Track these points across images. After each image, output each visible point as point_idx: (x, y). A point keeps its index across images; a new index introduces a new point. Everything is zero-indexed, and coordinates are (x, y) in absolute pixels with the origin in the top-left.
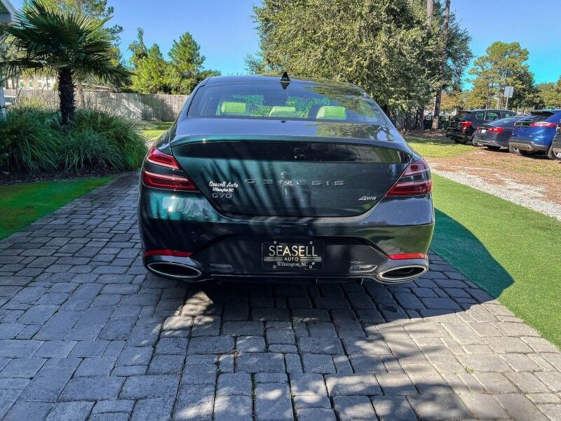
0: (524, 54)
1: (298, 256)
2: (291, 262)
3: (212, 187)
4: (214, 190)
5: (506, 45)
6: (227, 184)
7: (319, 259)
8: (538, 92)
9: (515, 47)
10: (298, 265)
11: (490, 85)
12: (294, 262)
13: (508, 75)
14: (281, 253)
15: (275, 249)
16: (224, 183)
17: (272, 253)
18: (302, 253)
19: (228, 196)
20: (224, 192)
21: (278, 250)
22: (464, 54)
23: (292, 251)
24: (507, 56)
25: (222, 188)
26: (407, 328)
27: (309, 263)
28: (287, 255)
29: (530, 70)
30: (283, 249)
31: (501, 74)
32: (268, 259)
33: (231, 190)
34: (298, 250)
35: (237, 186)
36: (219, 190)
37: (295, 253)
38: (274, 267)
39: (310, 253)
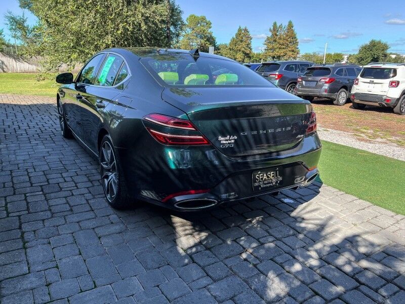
0: (209, 24)
1: (271, 179)
2: (268, 184)
3: (221, 141)
4: (222, 142)
5: (198, 17)
6: (230, 137)
7: (281, 179)
8: (219, 50)
9: (203, 19)
10: (271, 184)
11: (191, 43)
12: (270, 183)
13: (201, 38)
14: (262, 179)
15: (259, 177)
16: (228, 136)
17: (257, 180)
18: (273, 176)
19: (231, 145)
20: (229, 143)
21: (260, 177)
22: (180, 23)
23: (268, 177)
24: (199, 25)
25: (227, 140)
26: (308, 209)
27: (277, 182)
28: (265, 180)
29: (213, 35)
30: (263, 176)
31: (197, 36)
32: (256, 184)
33: (233, 141)
34: (270, 175)
35: (236, 137)
36: (225, 142)
37: (269, 177)
38: (260, 188)
39: (276, 176)
